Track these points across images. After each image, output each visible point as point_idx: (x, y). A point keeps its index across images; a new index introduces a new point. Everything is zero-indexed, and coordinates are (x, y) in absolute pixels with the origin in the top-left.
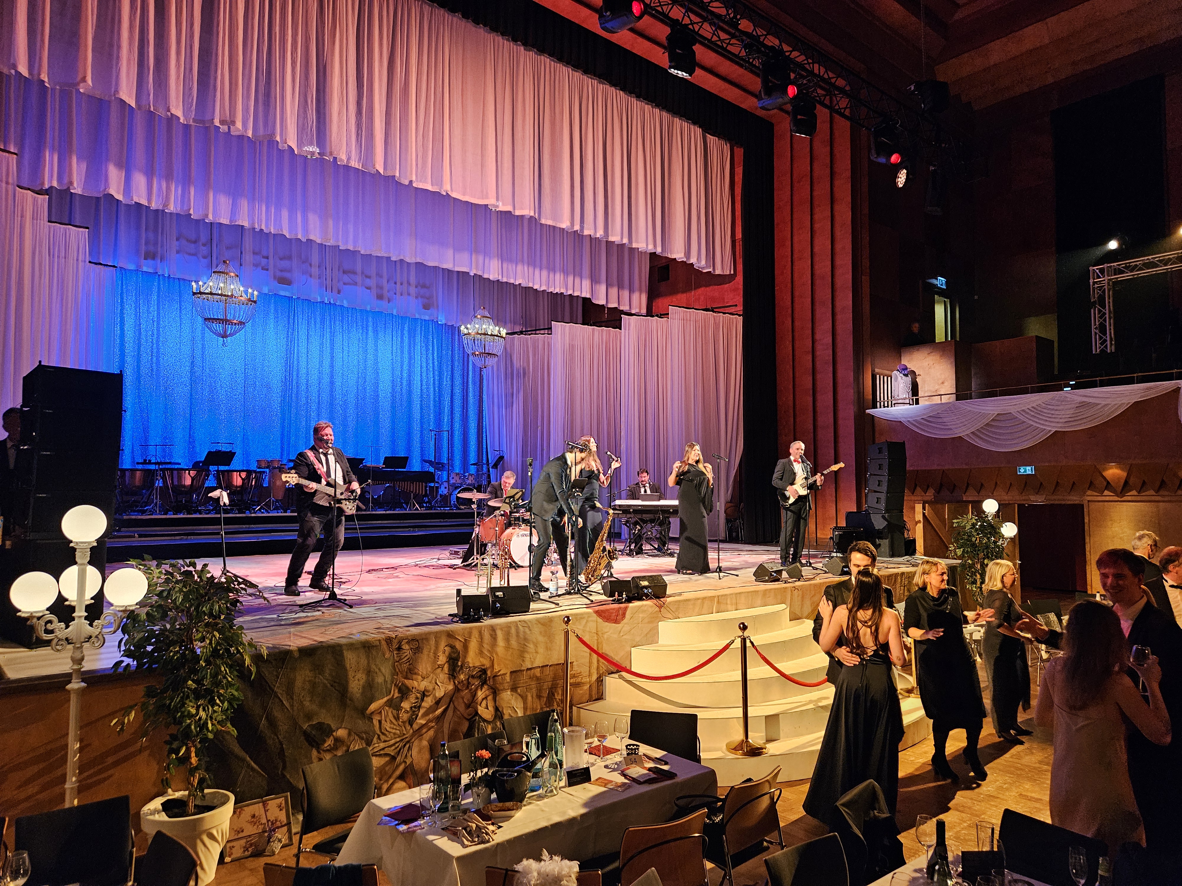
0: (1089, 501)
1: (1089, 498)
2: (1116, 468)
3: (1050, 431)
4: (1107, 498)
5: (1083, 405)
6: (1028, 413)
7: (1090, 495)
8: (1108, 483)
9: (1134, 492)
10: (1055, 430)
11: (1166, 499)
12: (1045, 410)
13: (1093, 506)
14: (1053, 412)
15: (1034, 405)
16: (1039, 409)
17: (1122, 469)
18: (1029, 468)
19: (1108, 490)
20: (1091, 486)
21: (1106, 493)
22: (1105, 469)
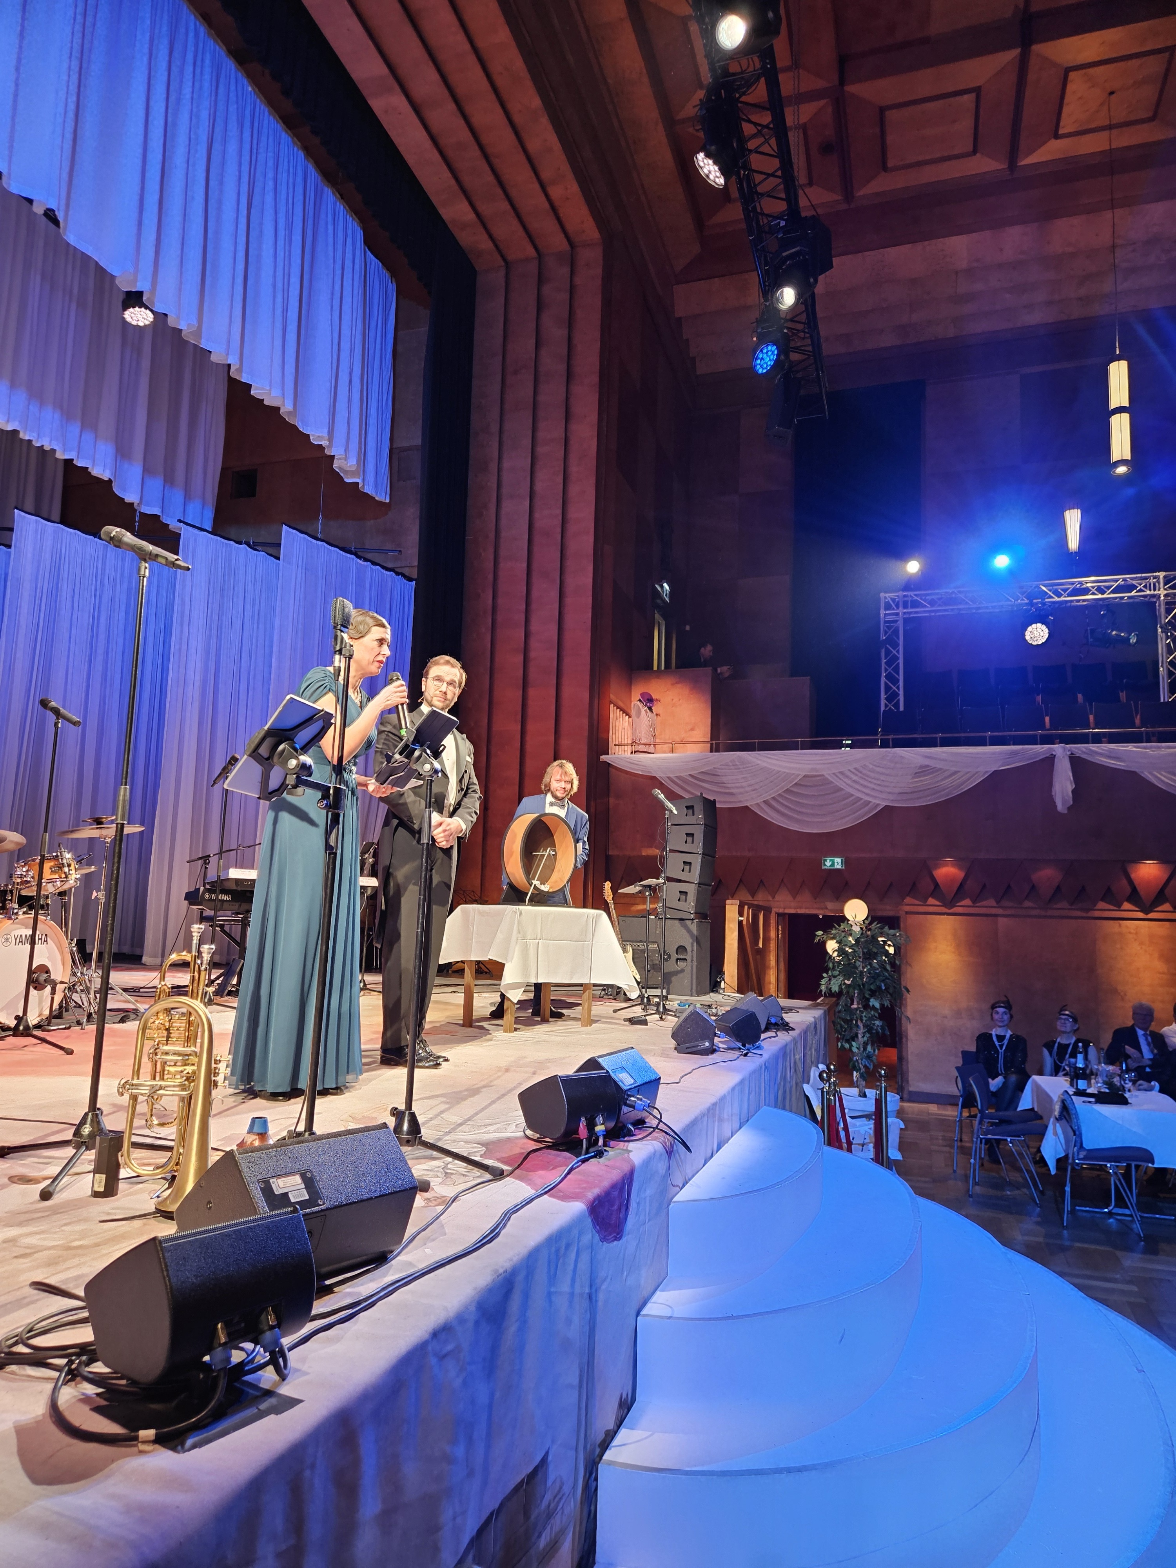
0: (907, 913)
1: (907, 908)
2: (953, 866)
3: (878, 805)
4: (931, 909)
5: (924, 770)
6: (847, 777)
7: (909, 904)
8: (937, 885)
9: (967, 902)
10: (884, 804)
11: (1008, 912)
12: (872, 775)
13: (912, 920)
14: (883, 778)
15: (857, 766)
16: (865, 772)
17: (960, 868)
18: (839, 860)
19: (933, 897)
20: (913, 890)
21: (931, 901)
22: (937, 867)
